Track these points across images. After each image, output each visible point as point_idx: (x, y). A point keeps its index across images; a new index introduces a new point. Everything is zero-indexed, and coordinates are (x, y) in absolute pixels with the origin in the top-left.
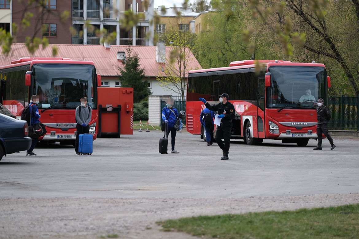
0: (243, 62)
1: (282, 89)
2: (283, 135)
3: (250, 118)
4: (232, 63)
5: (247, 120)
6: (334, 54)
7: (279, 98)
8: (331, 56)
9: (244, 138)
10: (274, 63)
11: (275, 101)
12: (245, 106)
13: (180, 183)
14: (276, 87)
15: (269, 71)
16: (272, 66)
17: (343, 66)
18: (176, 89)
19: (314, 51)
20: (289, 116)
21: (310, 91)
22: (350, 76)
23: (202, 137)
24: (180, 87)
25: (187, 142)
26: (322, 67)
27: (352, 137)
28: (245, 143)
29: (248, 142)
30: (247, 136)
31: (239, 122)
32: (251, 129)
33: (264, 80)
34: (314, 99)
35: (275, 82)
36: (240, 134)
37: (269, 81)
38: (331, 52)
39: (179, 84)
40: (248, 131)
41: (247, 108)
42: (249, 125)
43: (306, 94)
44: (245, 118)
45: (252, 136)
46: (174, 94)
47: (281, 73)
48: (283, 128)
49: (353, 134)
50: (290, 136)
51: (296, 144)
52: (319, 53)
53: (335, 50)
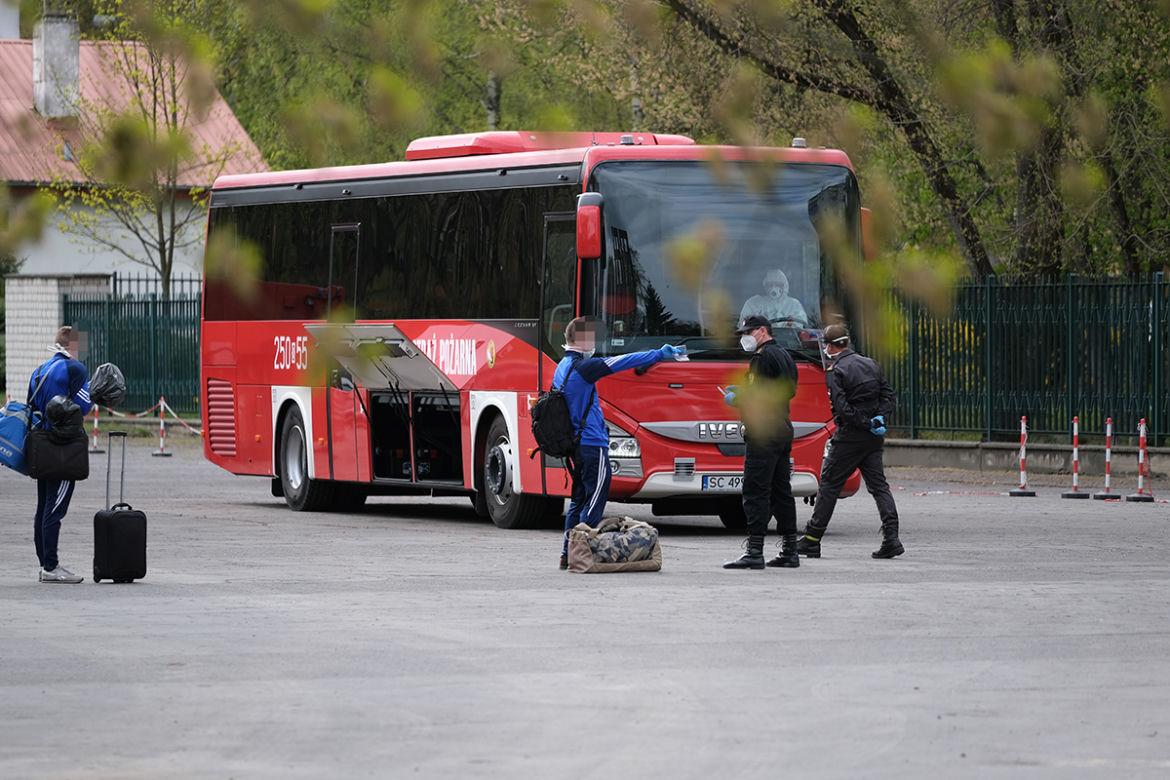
0: (468, 139)
1: (652, 263)
2: (662, 481)
3: (507, 402)
4: (419, 144)
5: (491, 414)
6: (870, 87)
7: (642, 307)
8: (862, 97)
9: (480, 495)
10: (613, 144)
11: (620, 325)
12: (479, 344)
13: (232, 753)
14: (626, 256)
15: (593, 183)
16: (604, 163)
17: (917, 145)
18: (132, 243)
19: (782, 74)
20: (682, 394)
21: (781, 276)
22: (945, 188)
23: (278, 488)
24: (152, 237)
25: (210, 513)
26: (837, 167)
27: (957, 472)
28: (478, 515)
29: (497, 514)
30: (493, 487)
31: (452, 418)
32: (512, 452)
33: (570, 226)
34: (802, 315)
35: (620, 234)
36: (458, 474)
37: (593, 230)
38: (859, 77)
39: (150, 221)
40: (498, 465)
41: (490, 356)
42: (502, 436)
43: (763, 291)
44: (480, 400)
45: (517, 488)
46: (126, 269)
47: (650, 193)
48: (659, 450)
49: (964, 457)
50: (694, 484)
51: (715, 520)
52: (802, 83)
53: (878, 71)
